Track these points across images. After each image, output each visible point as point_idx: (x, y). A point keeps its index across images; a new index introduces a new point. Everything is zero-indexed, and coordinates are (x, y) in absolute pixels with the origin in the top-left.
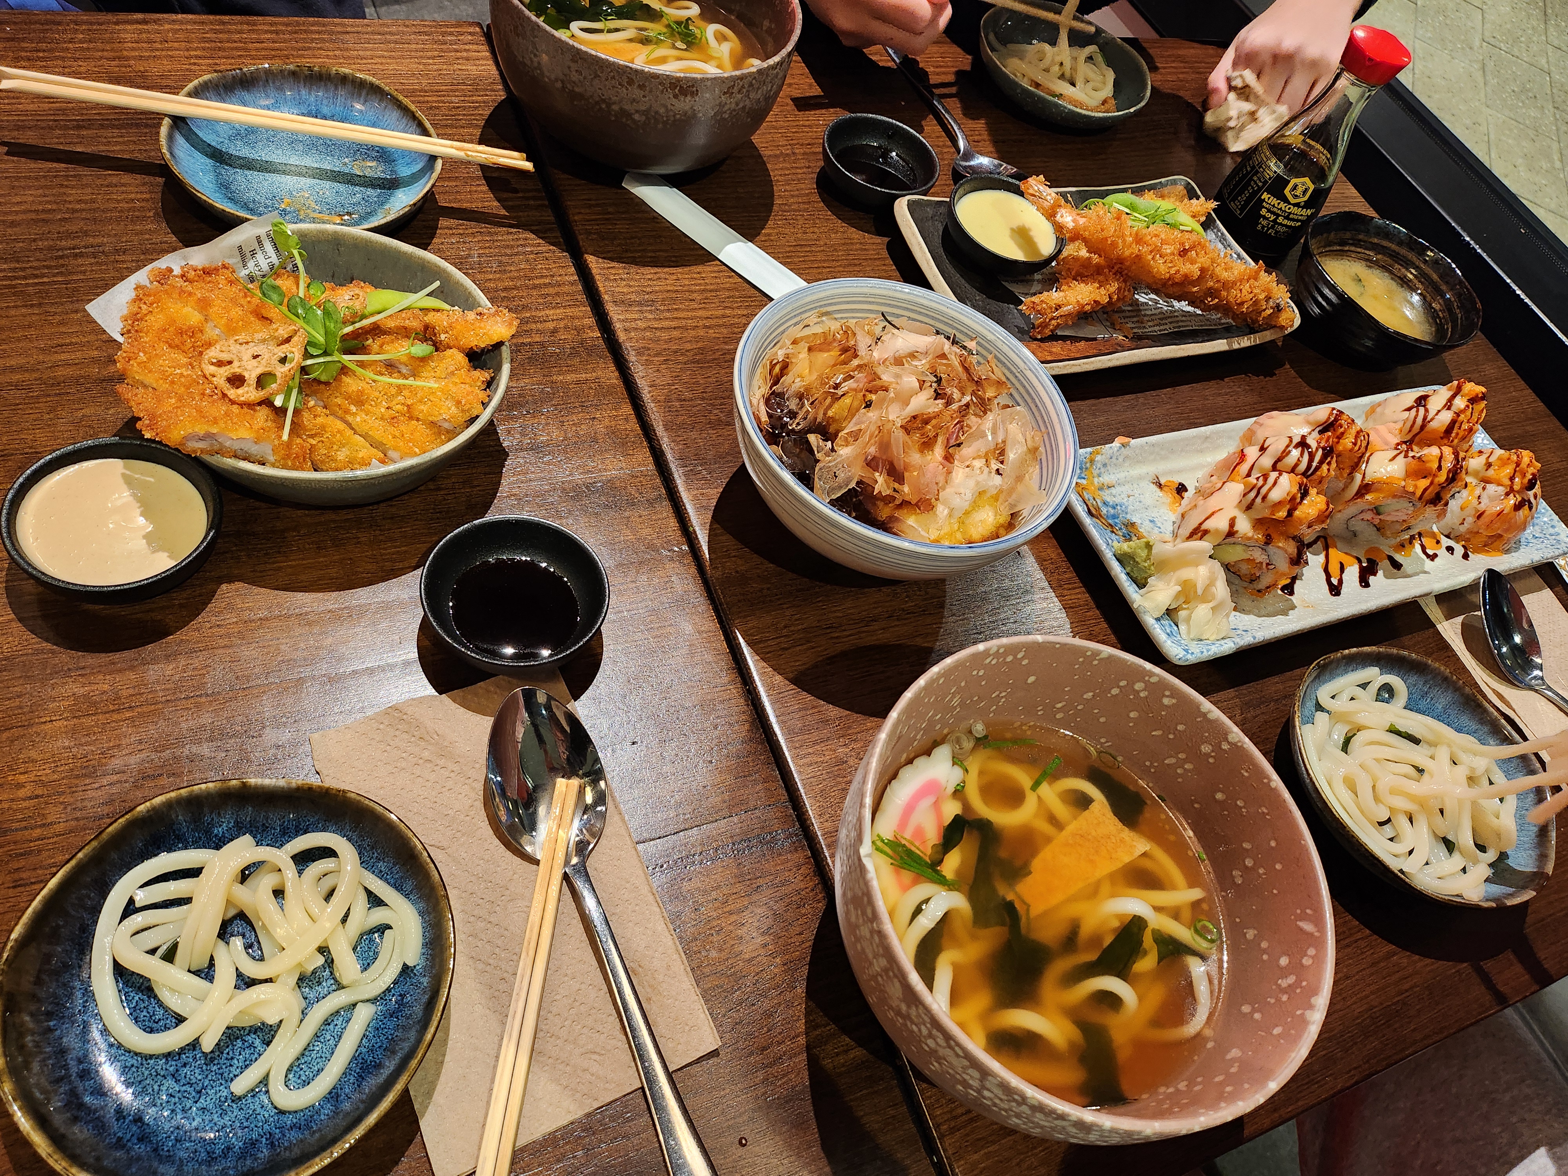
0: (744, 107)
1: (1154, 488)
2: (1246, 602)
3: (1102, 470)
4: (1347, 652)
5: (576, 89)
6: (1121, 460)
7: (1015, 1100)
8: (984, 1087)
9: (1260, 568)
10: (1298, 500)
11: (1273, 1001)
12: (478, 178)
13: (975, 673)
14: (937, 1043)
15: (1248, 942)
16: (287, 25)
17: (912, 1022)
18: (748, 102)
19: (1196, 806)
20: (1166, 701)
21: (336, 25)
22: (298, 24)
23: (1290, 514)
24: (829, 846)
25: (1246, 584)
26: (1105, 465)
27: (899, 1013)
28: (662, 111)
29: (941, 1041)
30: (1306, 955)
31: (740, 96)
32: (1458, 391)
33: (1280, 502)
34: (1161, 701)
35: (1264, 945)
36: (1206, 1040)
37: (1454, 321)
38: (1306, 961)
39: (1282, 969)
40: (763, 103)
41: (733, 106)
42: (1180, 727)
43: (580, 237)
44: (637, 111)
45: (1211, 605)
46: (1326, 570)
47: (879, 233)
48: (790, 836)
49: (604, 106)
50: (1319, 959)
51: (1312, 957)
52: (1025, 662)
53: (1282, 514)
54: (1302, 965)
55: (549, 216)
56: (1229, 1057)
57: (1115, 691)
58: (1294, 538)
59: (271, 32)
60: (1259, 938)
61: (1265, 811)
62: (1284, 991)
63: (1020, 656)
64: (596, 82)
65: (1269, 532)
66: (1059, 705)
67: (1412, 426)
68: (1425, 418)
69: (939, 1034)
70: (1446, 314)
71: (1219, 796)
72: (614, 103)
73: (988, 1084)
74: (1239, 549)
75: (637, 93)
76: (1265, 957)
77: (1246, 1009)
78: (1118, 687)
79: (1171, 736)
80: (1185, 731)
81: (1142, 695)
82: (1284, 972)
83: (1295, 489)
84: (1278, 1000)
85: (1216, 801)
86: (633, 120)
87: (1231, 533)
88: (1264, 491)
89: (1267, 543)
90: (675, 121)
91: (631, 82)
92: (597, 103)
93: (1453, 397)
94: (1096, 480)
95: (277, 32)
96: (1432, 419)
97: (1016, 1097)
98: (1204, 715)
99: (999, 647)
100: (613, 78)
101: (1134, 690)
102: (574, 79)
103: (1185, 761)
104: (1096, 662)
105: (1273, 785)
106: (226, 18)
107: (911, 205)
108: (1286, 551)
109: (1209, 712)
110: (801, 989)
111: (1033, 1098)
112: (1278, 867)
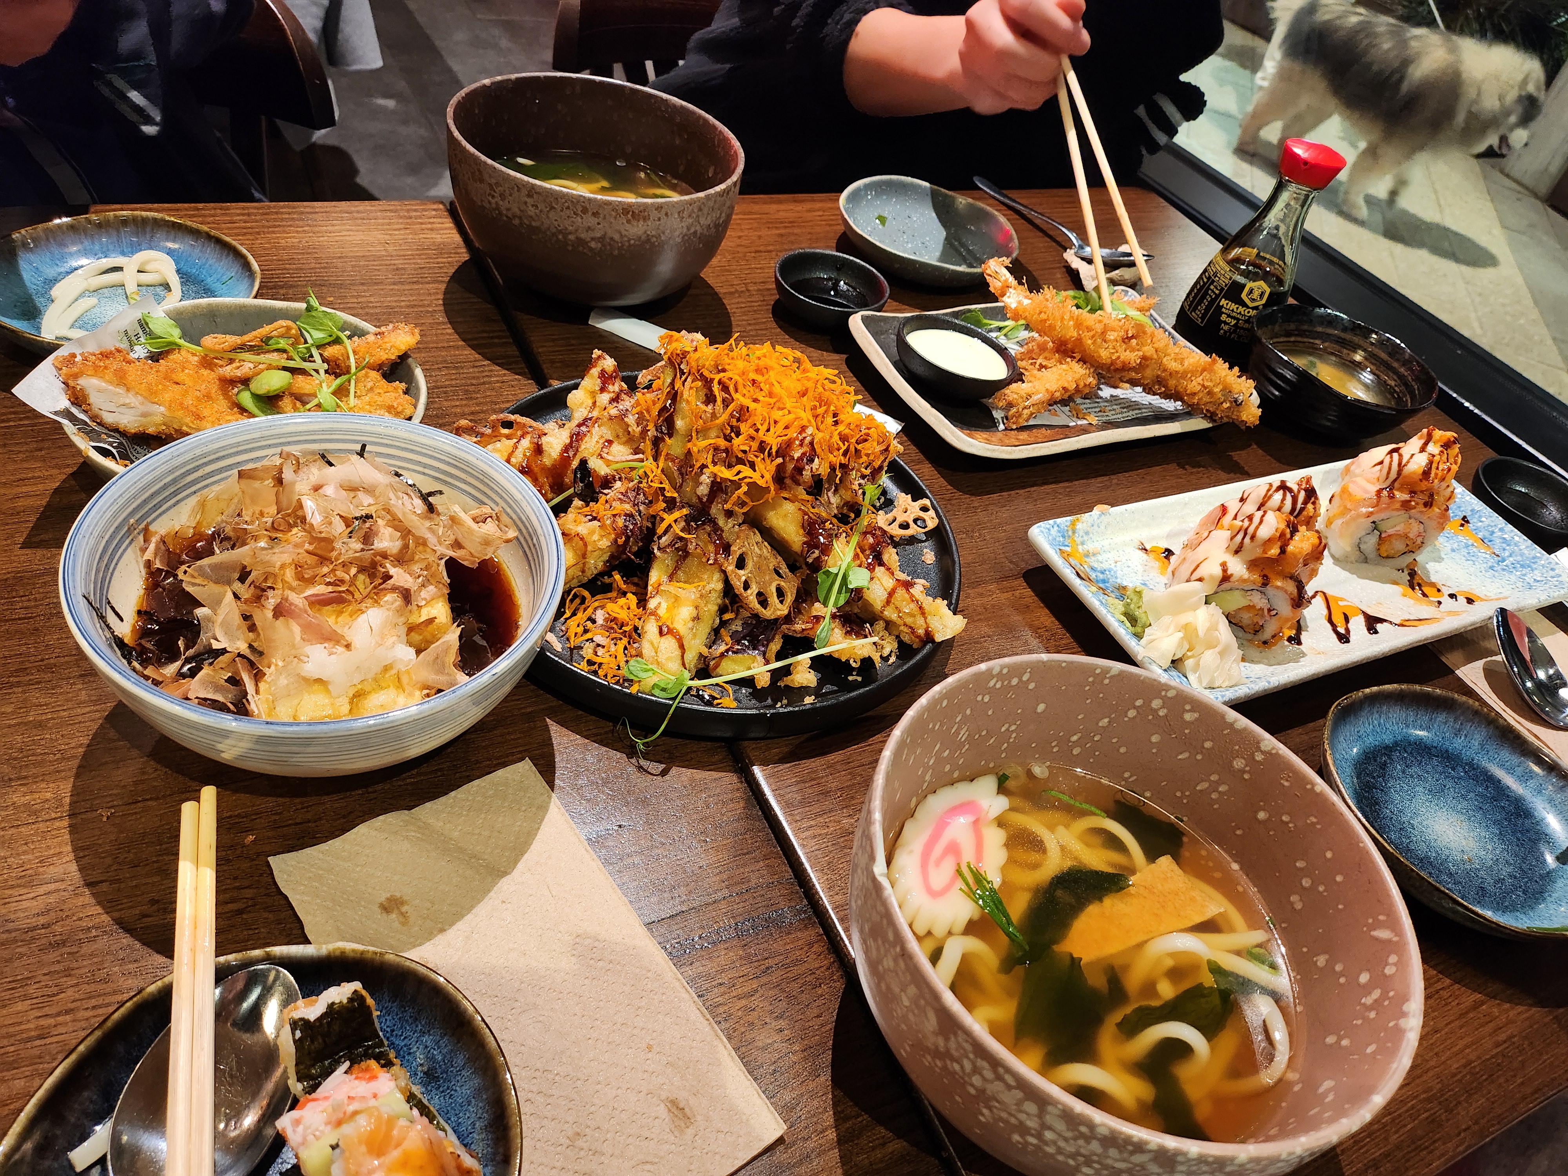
0: (695, 232)
1: (1142, 554)
2: (1253, 652)
3: (1085, 538)
4: (1367, 691)
5: (534, 224)
6: (1102, 527)
7: (1082, 1136)
8: (1045, 1126)
9: (1263, 616)
10: (1288, 536)
11: (1359, 1022)
12: (443, 323)
13: (979, 698)
14: (984, 1079)
15: (1321, 970)
16: (258, 209)
17: (953, 1059)
18: (698, 228)
19: (1239, 832)
20: (1188, 717)
21: (305, 207)
22: (269, 208)
23: (1283, 551)
24: (841, 920)
25: (1250, 636)
26: (1087, 533)
27: (937, 1054)
28: (617, 237)
29: (989, 1074)
30: (1387, 964)
31: (691, 221)
32: (1429, 438)
33: (1269, 540)
34: (1182, 718)
35: (1338, 968)
36: (1291, 1084)
37: (1412, 393)
38: (1389, 970)
39: (1364, 986)
40: (713, 230)
41: (685, 230)
42: (1208, 745)
43: (544, 366)
44: (593, 239)
45: (1217, 649)
46: (1330, 621)
47: (837, 351)
48: (799, 912)
49: (560, 237)
50: (1403, 965)
51: (1395, 964)
52: (1032, 686)
53: (1274, 551)
54: (1385, 976)
55: (513, 351)
56: (1321, 1090)
57: (1132, 713)
58: (1291, 578)
59: (243, 215)
60: (1330, 963)
61: (1314, 820)
62: (1370, 1008)
63: (1025, 678)
64: (552, 214)
65: (1266, 572)
66: (1075, 738)
67: (1388, 473)
68: (1400, 464)
69: (985, 1064)
70: (1403, 388)
71: (1262, 815)
72: (570, 233)
73: (1048, 1119)
74: (1237, 594)
75: (591, 221)
76: (1342, 980)
77: (1331, 1040)
78: (1135, 707)
79: (1199, 757)
80: (1213, 748)
81: (1161, 713)
82: (1367, 989)
83: (1283, 526)
84: (1365, 1019)
85: (1260, 822)
86: (591, 249)
87: (1226, 578)
88: (1251, 530)
89: (1265, 585)
90: (630, 245)
91: (585, 210)
92: (554, 234)
93: (1426, 444)
94: (1080, 548)
95: (249, 215)
96: (1408, 462)
97: (1083, 1129)
98: (1231, 725)
99: (1002, 667)
100: (568, 208)
101: (1152, 709)
102: (530, 213)
103: (1218, 783)
104: (1106, 681)
105: (1318, 789)
106: (201, 205)
107: (865, 320)
108: (1286, 591)
109: (1235, 721)
110: (825, 1078)
111: (1103, 1125)
112: (1339, 878)
